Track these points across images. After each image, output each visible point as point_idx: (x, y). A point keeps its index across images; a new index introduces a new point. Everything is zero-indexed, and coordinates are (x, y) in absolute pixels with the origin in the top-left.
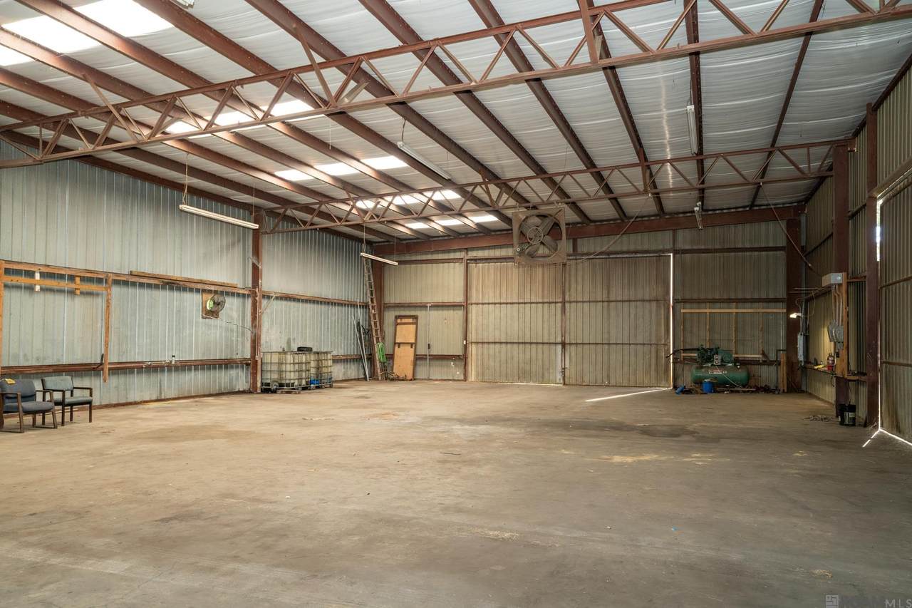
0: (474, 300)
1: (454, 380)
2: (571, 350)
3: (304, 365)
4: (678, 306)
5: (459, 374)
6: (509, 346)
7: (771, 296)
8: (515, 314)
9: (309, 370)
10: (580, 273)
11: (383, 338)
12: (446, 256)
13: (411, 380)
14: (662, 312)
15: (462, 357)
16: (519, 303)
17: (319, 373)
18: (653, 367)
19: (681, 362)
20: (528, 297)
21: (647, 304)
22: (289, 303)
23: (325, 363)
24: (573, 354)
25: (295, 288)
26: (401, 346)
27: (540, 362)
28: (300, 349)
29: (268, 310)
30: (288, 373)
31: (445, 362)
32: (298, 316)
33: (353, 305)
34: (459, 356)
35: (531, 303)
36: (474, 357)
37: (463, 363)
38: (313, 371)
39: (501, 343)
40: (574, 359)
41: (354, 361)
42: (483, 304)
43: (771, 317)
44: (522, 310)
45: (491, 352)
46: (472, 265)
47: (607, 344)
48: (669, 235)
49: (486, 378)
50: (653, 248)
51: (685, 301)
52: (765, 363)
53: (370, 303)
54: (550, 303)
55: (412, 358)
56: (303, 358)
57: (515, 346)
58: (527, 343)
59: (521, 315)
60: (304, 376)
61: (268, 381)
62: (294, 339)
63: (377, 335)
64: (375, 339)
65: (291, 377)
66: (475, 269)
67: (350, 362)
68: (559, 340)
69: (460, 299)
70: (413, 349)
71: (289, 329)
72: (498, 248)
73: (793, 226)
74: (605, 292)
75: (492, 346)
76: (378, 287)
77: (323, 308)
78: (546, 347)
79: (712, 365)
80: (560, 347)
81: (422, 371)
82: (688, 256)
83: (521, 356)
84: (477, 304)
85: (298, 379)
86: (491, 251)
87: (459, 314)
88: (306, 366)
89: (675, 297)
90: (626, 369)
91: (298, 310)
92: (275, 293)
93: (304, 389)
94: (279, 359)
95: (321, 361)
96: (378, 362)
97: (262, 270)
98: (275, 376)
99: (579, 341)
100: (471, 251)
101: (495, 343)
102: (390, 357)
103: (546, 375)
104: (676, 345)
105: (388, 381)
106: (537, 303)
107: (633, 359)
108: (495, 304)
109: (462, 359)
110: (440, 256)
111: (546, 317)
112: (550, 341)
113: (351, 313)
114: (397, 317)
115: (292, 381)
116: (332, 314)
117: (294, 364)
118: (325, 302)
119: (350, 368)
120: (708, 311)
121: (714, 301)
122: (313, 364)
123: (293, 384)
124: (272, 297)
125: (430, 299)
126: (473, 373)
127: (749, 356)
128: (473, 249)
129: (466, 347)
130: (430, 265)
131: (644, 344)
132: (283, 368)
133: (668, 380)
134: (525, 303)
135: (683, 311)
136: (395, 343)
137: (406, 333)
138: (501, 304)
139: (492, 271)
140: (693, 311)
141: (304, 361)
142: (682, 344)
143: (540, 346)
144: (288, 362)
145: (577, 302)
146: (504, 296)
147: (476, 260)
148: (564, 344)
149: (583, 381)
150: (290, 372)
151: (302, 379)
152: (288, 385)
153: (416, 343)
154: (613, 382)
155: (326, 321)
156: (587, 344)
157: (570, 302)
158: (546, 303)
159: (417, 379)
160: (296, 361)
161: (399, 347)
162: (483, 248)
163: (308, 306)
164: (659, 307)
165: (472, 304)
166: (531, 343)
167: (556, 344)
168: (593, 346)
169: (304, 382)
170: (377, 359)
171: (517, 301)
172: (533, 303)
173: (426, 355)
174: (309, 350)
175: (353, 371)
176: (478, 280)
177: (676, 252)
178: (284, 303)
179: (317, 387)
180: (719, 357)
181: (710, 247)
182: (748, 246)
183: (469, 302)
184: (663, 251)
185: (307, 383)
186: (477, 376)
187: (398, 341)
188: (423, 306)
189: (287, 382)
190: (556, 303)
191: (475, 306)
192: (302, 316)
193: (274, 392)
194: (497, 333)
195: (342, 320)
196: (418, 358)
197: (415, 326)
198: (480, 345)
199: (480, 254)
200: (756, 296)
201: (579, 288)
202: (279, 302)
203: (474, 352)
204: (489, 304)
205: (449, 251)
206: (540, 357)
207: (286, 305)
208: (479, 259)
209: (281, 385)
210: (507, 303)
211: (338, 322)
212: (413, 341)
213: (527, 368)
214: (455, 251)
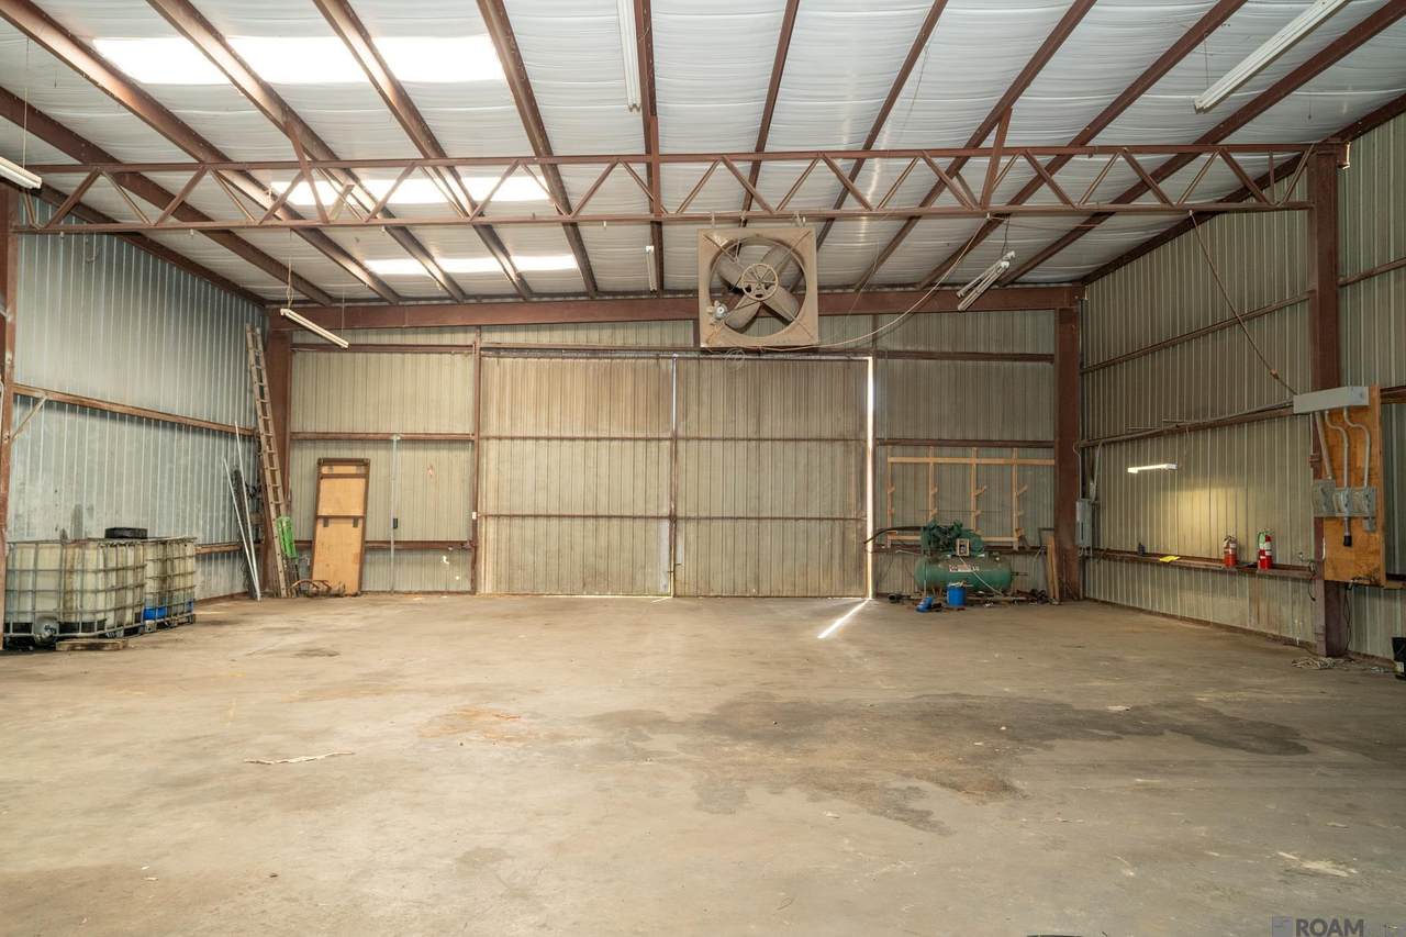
0: (492, 430)
1: (449, 593)
2: (688, 531)
3: (130, 573)
4: (882, 451)
5: (459, 579)
6: (566, 522)
7: (1030, 438)
8: (579, 459)
9: (142, 586)
10: (706, 386)
11: (289, 507)
12: (434, 339)
13: (356, 595)
14: (853, 462)
15: (467, 545)
16: (586, 439)
17: (165, 593)
18: (836, 561)
19: (886, 551)
20: (606, 427)
21: (826, 447)
22: (78, 419)
23: (179, 567)
24: (692, 537)
25: (97, 384)
26: (333, 525)
27: (627, 555)
28: (112, 533)
29: (26, 435)
30: (89, 598)
31: (429, 556)
32: (102, 452)
33: (226, 433)
34: (462, 543)
35: (611, 439)
36: (491, 546)
37: (469, 558)
38: (151, 586)
39: (548, 516)
40: (693, 548)
41: (223, 557)
42: (512, 438)
43: (1030, 473)
44: (592, 453)
45: (529, 534)
46: (491, 361)
47: (755, 518)
48: (866, 321)
49: (517, 587)
50: (839, 345)
51: (893, 442)
52: (1022, 551)
53: (262, 430)
54: (647, 440)
55: (356, 548)
56: (129, 555)
57: (578, 522)
58: (602, 517)
59: (590, 463)
60: (129, 601)
61: (28, 619)
62: (91, 509)
63: (276, 499)
64: (272, 508)
65: (95, 603)
66: (497, 370)
67: (216, 558)
68: (665, 511)
69: (464, 427)
70: (358, 531)
71: (80, 484)
72: (545, 330)
73: (1069, 319)
74: (752, 421)
75: (530, 522)
76: (280, 396)
77: (161, 436)
78: (639, 524)
79: (954, 556)
80: (666, 525)
81: (377, 577)
82: (898, 362)
83: (590, 542)
84: (500, 438)
85: (116, 610)
86: (530, 333)
87: (463, 456)
88: (136, 576)
89: (878, 436)
90: (789, 563)
91: (102, 438)
92: (47, 392)
93: (132, 632)
94: (63, 560)
95: (172, 560)
96: (279, 558)
97: (13, 327)
98: (49, 605)
99: (703, 514)
100: (489, 331)
101: (536, 516)
102: (307, 546)
103: (639, 577)
104: (878, 520)
105: (302, 599)
106: (623, 439)
107: (802, 545)
108: (537, 439)
109: (467, 548)
110: (421, 339)
111: (640, 466)
112: (648, 514)
113: (220, 449)
114: (322, 462)
115: (100, 617)
116: (179, 451)
117: (106, 571)
118: (164, 422)
119: (216, 573)
120: (931, 460)
121: (940, 443)
122: (151, 570)
123: (102, 624)
124: (36, 400)
125: (396, 426)
126: (490, 577)
127: (997, 539)
128: (492, 327)
129: (475, 524)
130: (399, 355)
131: (821, 519)
132: (76, 582)
133: (862, 583)
134: (598, 439)
135: (891, 460)
136: (317, 517)
137: (341, 495)
138: (549, 439)
139: (532, 374)
140: (905, 460)
141: (130, 563)
142: (889, 519)
143: (628, 523)
144: (91, 566)
145: (699, 439)
146: (556, 425)
147: (498, 350)
148: (673, 518)
149: (710, 590)
150: (96, 592)
151: (125, 608)
152: (87, 627)
153: (364, 518)
154: (765, 590)
155: (168, 466)
156: (718, 518)
157: (687, 439)
158: (640, 439)
159: (366, 593)
160: (112, 564)
161: (326, 525)
162: (512, 327)
163: (127, 429)
164: (847, 452)
165: (488, 438)
166: (610, 517)
167: (659, 518)
168: (728, 523)
169: (129, 617)
170: (278, 551)
171: (582, 435)
172: (615, 439)
173: (389, 542)
174: (138, 535)
175: (222, 578)
176: (502, 389)
177: (878, 355)
178: (67, 418)
179: (161, 626)
180: (967, 542)
181: (933, 349)
182: (994, 350)
183: (482, 434)
184: (856, 351)
185: (137, 618)
186: (498, 582)
187: (323, 511)
188: (384, 440)
189: (87, 618)
190: (659, 439)
191: (494, 441)
192: (112, 454)
193: (48, 646)
194: (542, 497)
195: (200, 464)
196: (370, 548)
197: (364, 480)
198: (505, 521)
199: (508, 338)
200: (1007, 437)
201: (705, 412)
202: (55, 416)
203: (491, 535)
204: (525, 438)
205: (441, 329)
206: (627, 544)
207: (72, 425)
208: (505, 349)
209: (67, 627)
210: (562, 439)
211: (192, 472)
212: (358, 512)
213: (602, 566)
214: (453, 329)
